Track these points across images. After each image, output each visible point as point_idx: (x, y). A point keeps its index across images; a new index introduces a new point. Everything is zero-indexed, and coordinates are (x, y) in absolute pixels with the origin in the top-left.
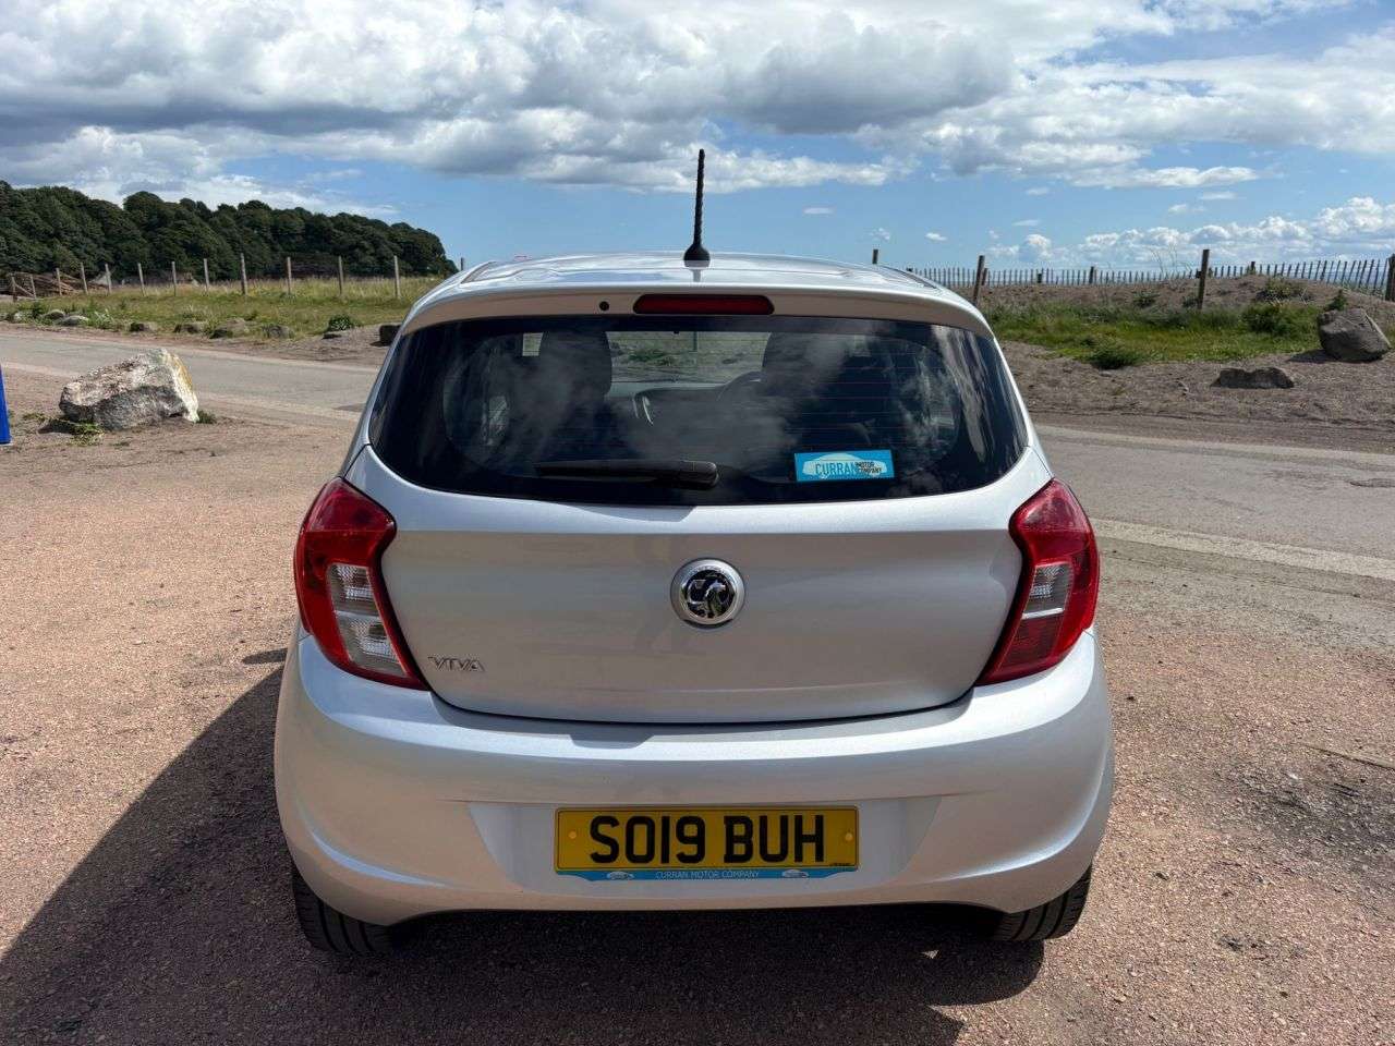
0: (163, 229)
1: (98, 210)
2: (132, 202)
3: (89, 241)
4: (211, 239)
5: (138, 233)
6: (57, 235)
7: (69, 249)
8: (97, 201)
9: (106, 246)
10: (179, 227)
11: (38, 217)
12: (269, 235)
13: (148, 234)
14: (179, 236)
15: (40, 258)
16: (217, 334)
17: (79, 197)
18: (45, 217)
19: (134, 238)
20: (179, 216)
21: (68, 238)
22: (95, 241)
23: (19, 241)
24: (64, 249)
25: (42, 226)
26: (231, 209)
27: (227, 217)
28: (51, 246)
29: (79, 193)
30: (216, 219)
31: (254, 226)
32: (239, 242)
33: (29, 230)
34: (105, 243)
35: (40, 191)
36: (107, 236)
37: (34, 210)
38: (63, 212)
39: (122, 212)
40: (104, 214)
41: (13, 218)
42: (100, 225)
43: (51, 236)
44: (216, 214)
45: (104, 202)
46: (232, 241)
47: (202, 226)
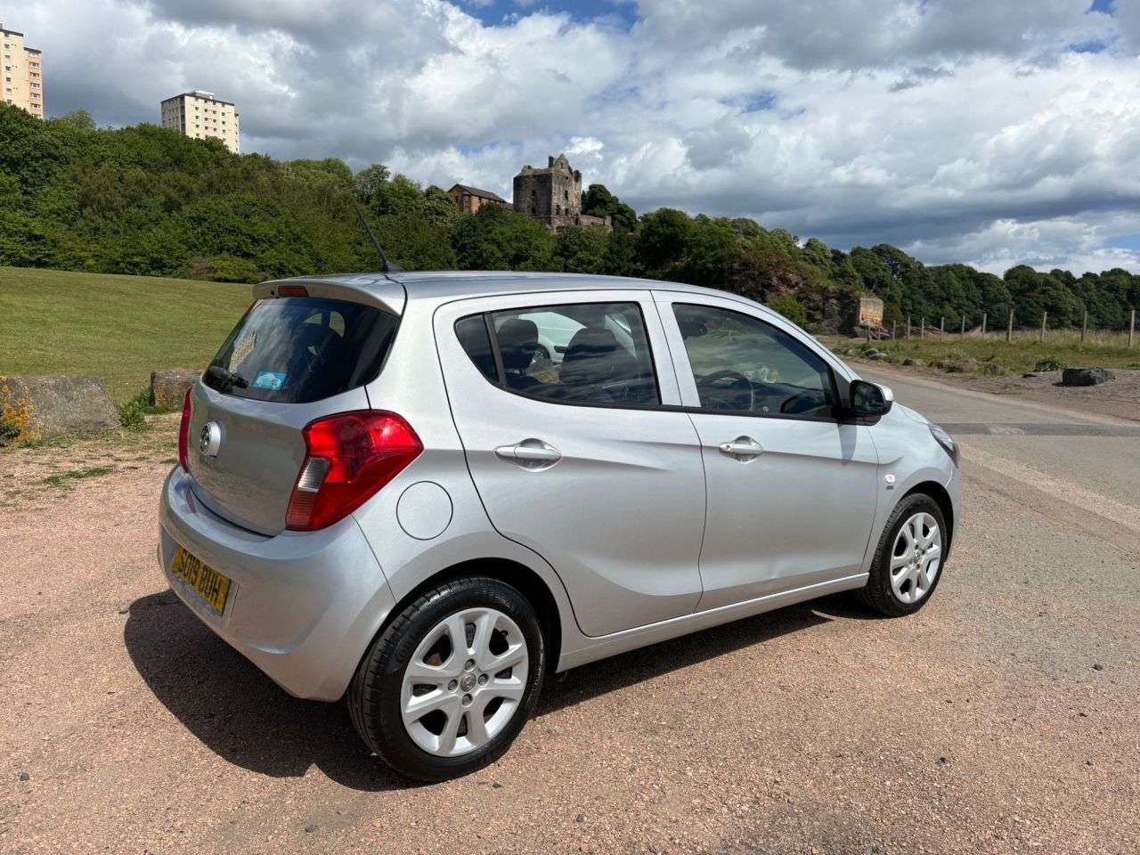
0: (1032, 294)
1: (983, 280)
2: (1010, 274)
3: (970, 303)
4: (1070, 301)
5: (1009, 296)
6: (948, 300)
7: (955, 309)
8: (982, 274)
9: (982, 307)
10: (1044, 292)
11: (937, 286)
12: (1124, 297)
13: (1017, 298)
14: (1042, 299)
15: (932, 315)
16: (952, 369)
17: (971, 271)
18: (942, 287)
19: (1005, 301)
20: (1047, 283)
21: (956, 302)
22: (974, 303)
23: (920, 304)
24: (951, 309)
25: (939, 292)
26: (1095, 276)
27: (1089, 283)
28: (942, 307)
29: (972, 268)
30: (1078, 284)
31: (1110, 289)
32: (1095, 304)
33: (929, 296)
34: (982, 305)
35: (944, 267)
36: (984, 300)
37: (935, 281)
38: (956, 284)
39: (1001, 282)
40: (986, 283)
41: (920, 287)
42: (981, 291)
43: (943, 300)
44: (1079, 281)
45: (988, 274)
46: (1089, 303)
47: (1064, 290)
